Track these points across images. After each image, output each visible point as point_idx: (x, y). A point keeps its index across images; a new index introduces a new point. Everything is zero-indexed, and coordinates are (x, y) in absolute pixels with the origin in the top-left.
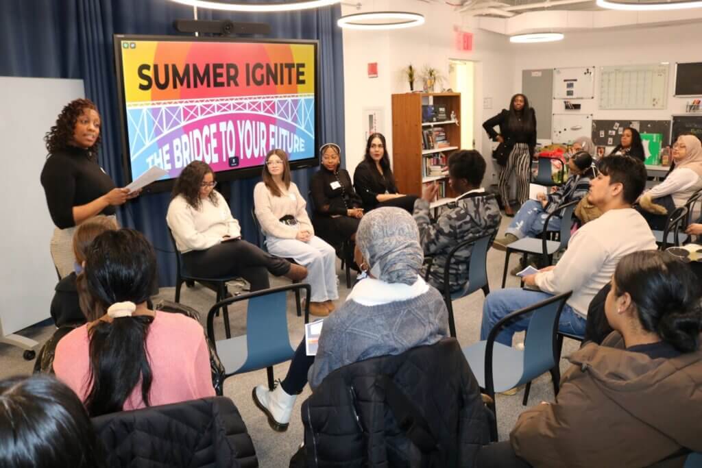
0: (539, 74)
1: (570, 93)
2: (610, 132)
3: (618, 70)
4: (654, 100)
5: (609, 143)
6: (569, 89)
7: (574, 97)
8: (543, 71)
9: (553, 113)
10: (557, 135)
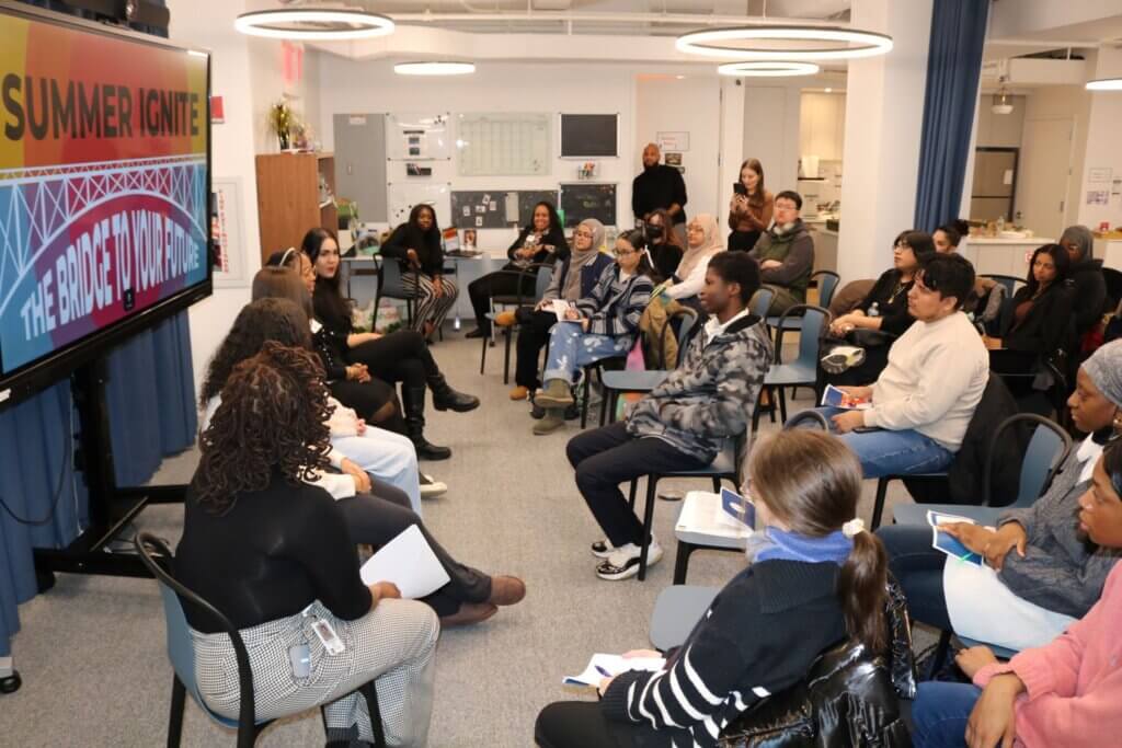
0: (362, 121)
1: (414, 152)
2: (478, 207)
3: (483, 119)
4: (535, 162)
5: (477, 224)
6: (412, 146)
7: (420, 157)
8: (369, 117)
9: (388, 181)
10: (398, 216)
